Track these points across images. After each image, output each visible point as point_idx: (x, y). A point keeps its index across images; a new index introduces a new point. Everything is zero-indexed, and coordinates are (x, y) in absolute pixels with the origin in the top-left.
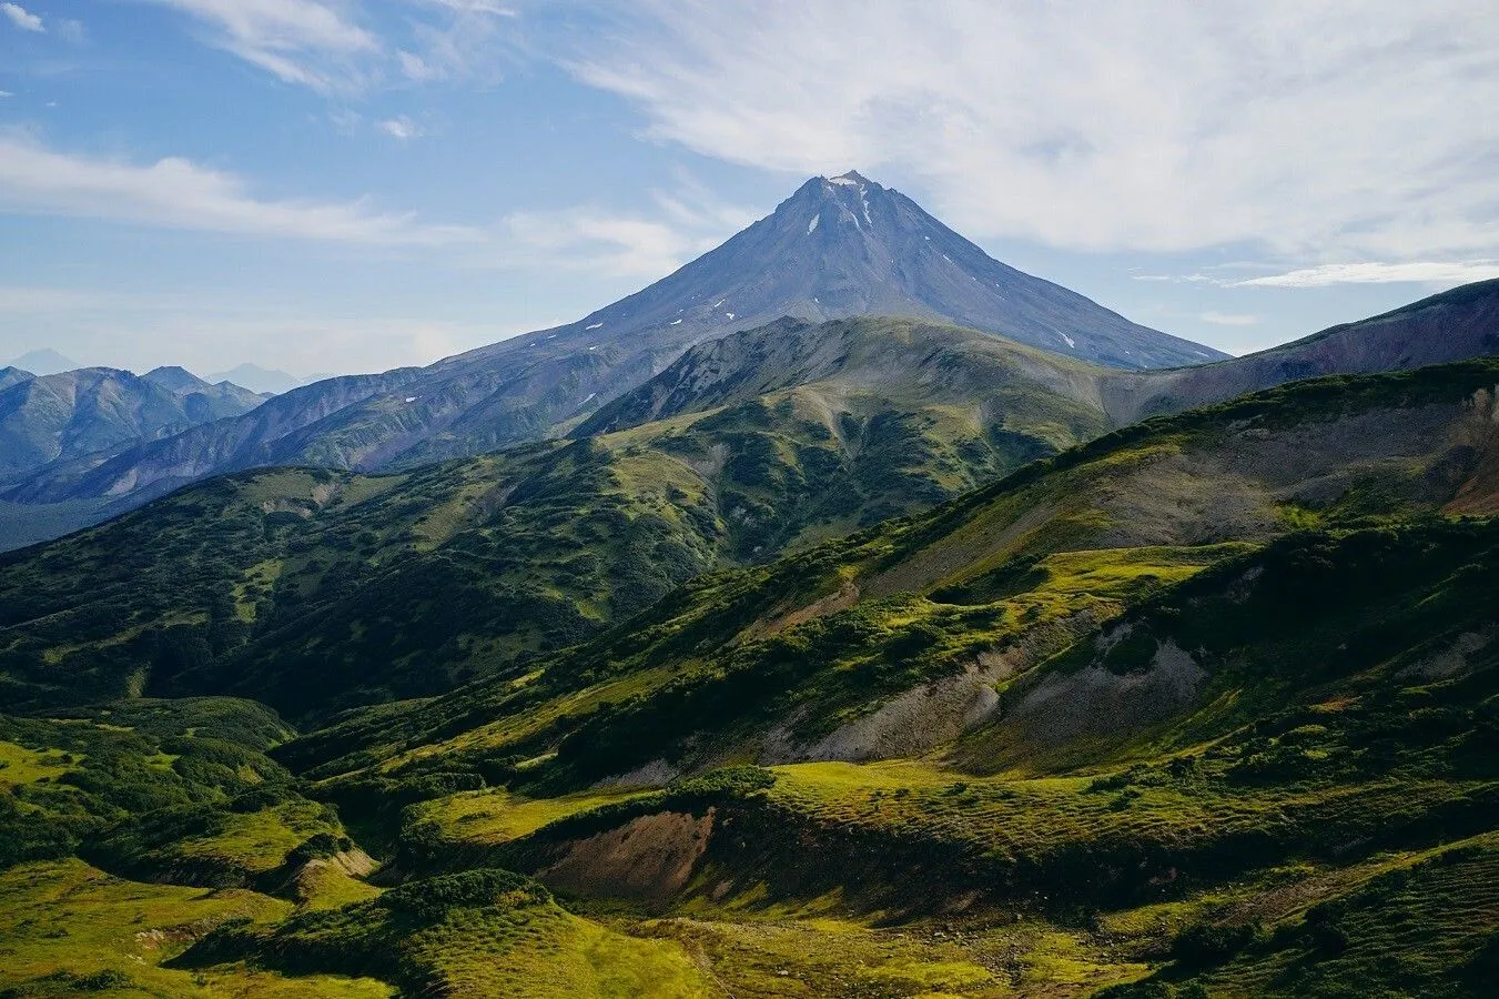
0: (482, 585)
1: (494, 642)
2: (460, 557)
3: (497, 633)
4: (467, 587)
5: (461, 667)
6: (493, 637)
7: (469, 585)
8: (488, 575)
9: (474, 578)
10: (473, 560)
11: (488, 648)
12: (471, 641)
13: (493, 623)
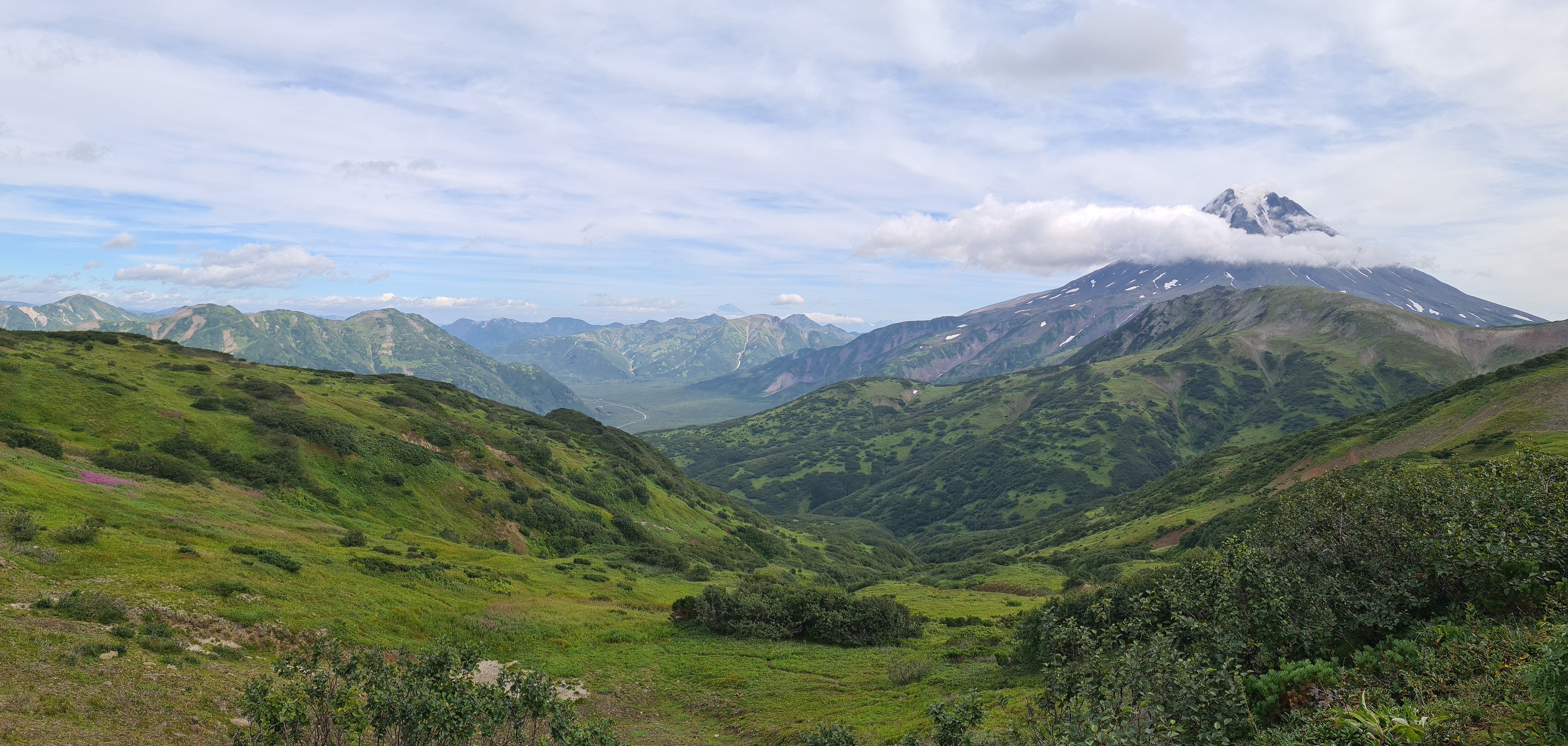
0: (1022, 458)
1: (1033, 497)
2: (1008, 440)
3: (1035, 491)
4: (1012, 460)
5: (1012, 511)
6: (1032, 494)
7: (1014, 459)
8: (1026, 452)
9: (1017, 454)
10: (1015, 442)
11: (1030, 501)
12: (1018, 496)
13: (1032, 484)
